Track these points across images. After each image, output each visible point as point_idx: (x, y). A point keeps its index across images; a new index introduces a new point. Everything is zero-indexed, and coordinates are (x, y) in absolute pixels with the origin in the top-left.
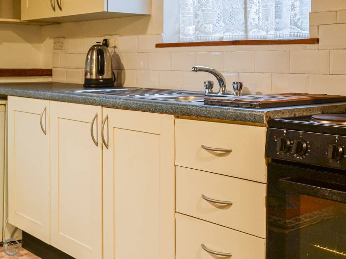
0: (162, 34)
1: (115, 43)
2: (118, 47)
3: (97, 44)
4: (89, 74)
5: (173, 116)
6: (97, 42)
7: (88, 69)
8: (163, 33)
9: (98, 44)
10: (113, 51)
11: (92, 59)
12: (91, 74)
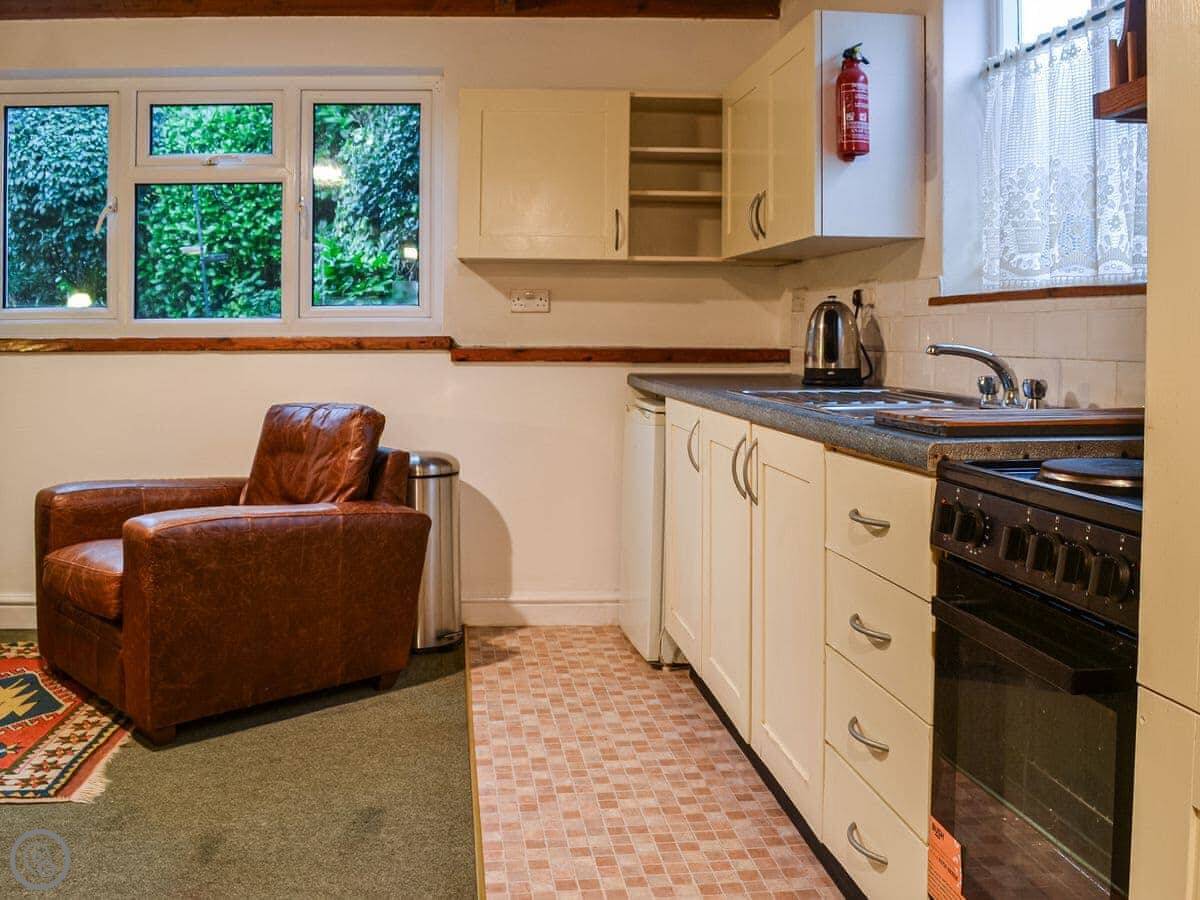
0: (941, 278)
1: (871, 299)
2: (876, 305)
3: (827, 300)
4: (810, 359)
5: (821, 446)
6: (830, 297)
7: (810, 349)
8: (942, 274)
9: (831, 300)
10: (869, 315)
11: (816, 328)
12: (815, 359)
